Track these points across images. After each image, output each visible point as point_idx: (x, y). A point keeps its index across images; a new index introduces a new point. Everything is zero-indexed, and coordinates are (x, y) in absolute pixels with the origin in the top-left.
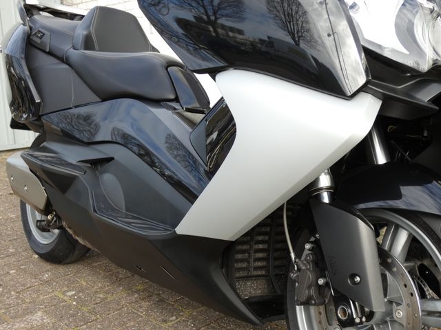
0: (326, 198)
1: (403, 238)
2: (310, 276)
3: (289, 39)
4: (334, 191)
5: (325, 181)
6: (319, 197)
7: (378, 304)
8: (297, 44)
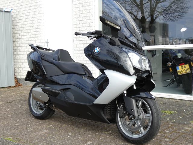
0: (126, 95)
1: (140, 103)
2: (122, 111)
3: (116, 61)
4: (127, 94)
5: (125, 92)
6: (124, 95)
7: (136, 115)
8: (118, 62)
